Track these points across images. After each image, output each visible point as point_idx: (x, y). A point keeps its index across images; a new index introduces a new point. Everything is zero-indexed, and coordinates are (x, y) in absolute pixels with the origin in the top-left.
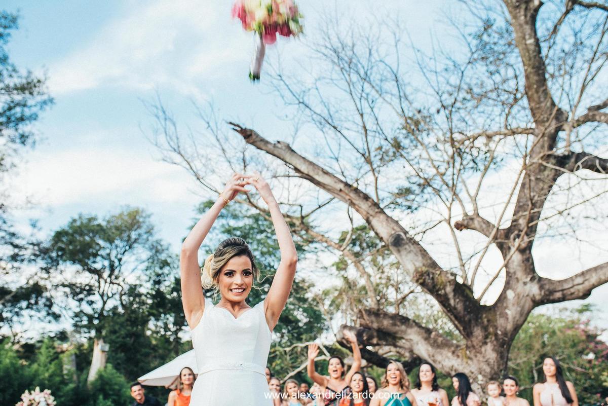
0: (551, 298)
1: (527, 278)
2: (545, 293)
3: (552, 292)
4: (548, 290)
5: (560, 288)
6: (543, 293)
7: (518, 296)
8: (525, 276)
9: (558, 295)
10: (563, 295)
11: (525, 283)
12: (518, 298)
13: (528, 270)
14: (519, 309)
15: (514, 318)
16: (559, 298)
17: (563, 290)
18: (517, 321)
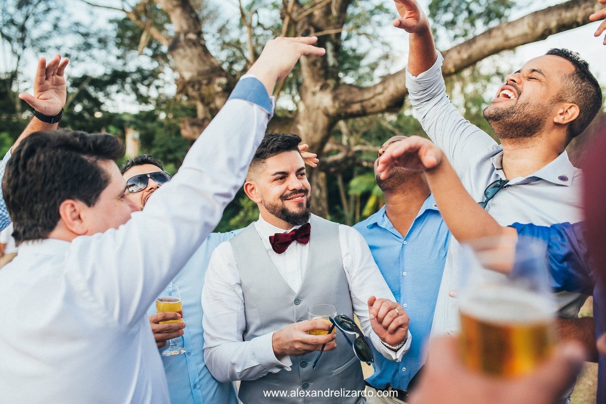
0: (349, 110)
1: (315, 86)
2: (339, 105)
3: (348, 104)
4: (344, 101)
5: (359, 98)
6: (337, 105)
7: (307, 108)
8: (312, 84)
9: (356, 107)
10: (362, 107)
11: (314, 93)
12: (308, 111)
13: (317, 77)
14: (311, 125)
15: (307, 135)
16: (358, 112)
17: (361, 101)
18: (311, 138)
